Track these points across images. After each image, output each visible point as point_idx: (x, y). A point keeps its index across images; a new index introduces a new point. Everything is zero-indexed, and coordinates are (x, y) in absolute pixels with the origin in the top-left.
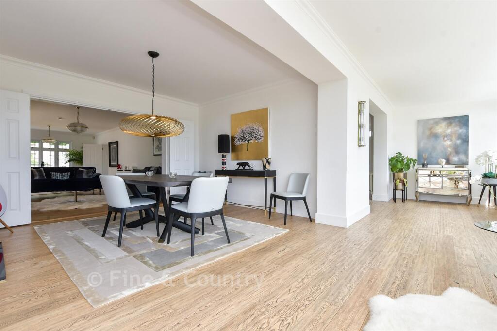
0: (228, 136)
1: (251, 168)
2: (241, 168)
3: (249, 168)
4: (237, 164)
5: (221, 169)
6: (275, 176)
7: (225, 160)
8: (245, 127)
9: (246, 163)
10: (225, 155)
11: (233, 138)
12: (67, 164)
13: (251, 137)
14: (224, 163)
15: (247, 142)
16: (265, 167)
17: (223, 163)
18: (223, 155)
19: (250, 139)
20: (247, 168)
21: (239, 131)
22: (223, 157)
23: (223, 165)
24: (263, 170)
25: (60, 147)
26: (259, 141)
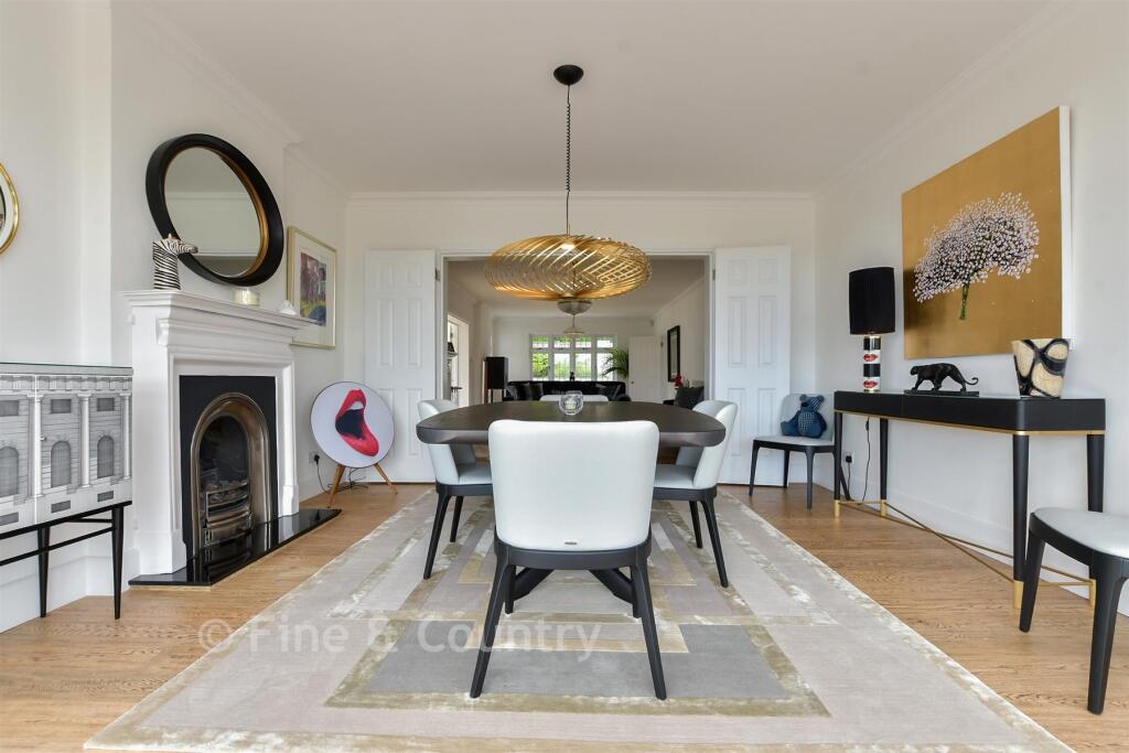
0: (888, 272)
1: (969, 388)
2: (927, 386)
3: (957, 387)
4: (913, 373)
5: (860, 389)
6: (1102, 426)
7: (875, 357)
8: (954, 227)
9: (945, 365)
10: (878, 342)
11: (910, 278)
12: (608, 375)
13: (979, 257)
14: (871, 370)
15: (959, 284)
16: (1026, 383)
17: (866, 367)
18: (867, 342)
19: (976, 270)
20: (949, 385)
21: (931, 245)
22: (867, 346)
23: (867, 374)
24: (1018, 396)
25: (578, 345)
26: (1015, 272)
